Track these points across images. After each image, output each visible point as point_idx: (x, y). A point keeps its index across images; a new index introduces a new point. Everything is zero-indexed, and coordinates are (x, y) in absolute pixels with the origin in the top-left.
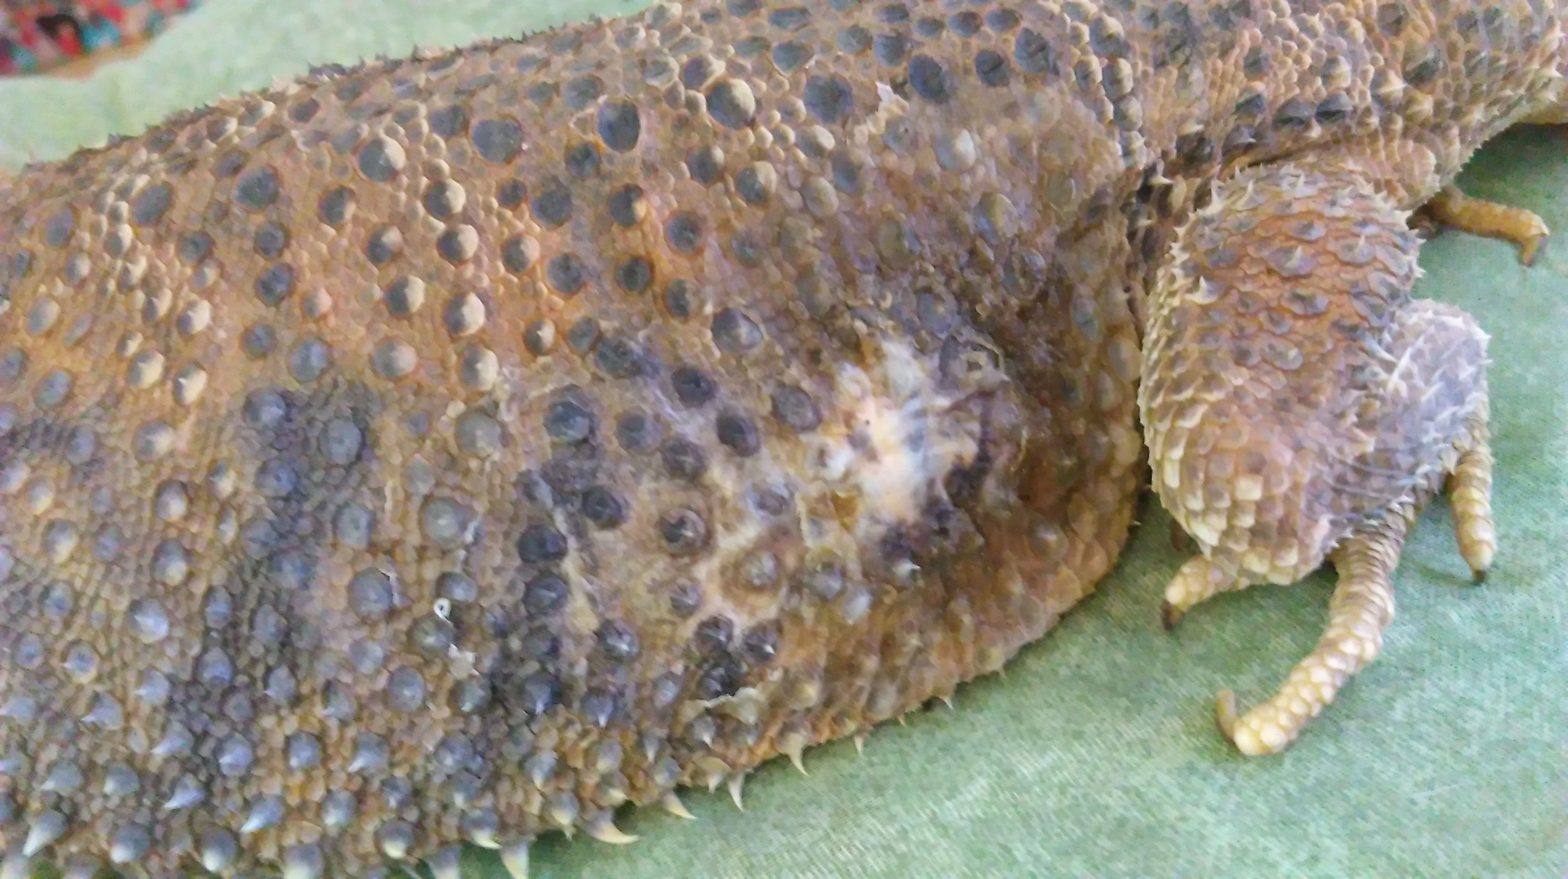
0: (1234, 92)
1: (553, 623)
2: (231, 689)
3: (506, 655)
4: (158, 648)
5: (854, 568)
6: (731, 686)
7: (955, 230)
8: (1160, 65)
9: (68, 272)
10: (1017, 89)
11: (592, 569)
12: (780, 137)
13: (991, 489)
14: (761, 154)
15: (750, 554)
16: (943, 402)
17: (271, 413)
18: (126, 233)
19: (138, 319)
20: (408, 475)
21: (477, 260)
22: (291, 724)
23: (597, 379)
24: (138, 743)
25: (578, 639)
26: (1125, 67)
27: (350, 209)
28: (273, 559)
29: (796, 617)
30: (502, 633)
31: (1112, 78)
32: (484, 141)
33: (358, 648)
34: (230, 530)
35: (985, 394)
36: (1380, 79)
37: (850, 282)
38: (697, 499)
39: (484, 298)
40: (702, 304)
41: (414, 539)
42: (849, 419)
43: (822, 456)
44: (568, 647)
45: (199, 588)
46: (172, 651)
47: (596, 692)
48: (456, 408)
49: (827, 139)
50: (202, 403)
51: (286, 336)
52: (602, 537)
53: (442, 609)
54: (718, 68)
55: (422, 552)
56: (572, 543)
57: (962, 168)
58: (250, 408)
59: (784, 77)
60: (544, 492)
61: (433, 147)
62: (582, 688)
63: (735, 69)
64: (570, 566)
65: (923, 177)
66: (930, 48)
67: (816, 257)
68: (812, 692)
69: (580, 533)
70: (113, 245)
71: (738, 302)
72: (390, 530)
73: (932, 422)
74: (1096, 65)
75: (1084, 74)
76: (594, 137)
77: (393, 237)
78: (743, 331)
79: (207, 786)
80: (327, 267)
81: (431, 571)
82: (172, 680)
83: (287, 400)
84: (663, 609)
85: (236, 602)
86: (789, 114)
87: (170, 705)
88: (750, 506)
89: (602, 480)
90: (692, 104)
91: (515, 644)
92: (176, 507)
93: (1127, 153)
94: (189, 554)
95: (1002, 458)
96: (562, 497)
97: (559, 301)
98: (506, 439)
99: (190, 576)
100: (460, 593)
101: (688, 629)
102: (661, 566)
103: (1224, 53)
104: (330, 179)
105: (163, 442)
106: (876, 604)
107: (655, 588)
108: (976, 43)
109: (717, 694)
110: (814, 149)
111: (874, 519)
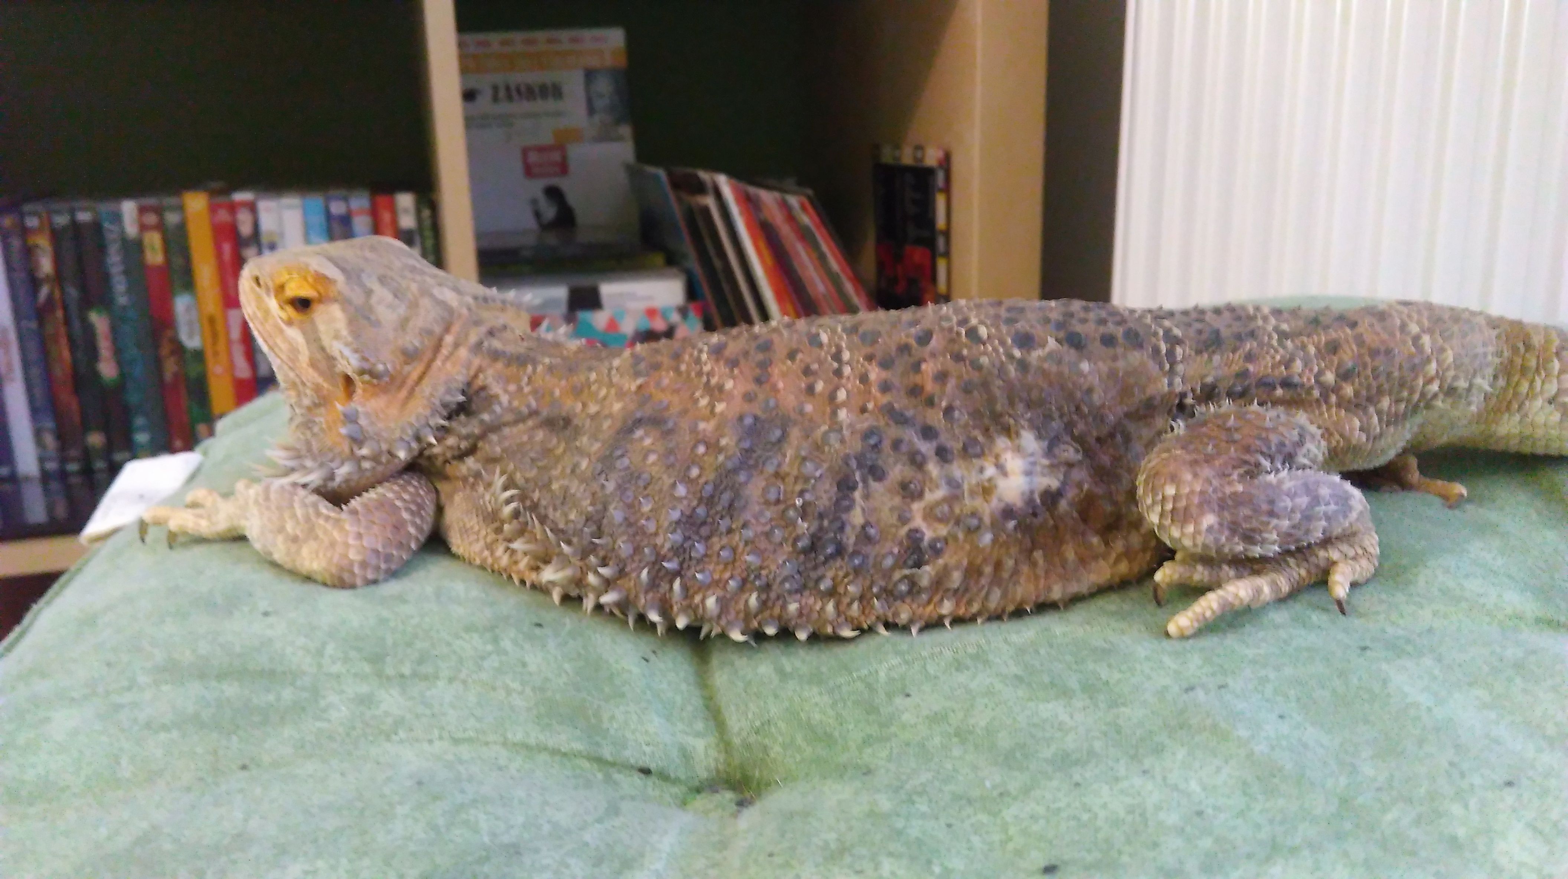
0: (1235, 368)
1: (844, 517)
2: (704, 523)
3: (821, 528)
4: (680, 499)
5: (987, 520)
6: (918, 565)
7: (1070, 396)
8: (1199, 352)
9: (677, 370)
10: (1120, 350)
11: (867, 497)
12: (995, 350)
13: (1063, 505)
14: (985, 353)
15: (938, 503)
16: (1046, 462)
17: (748, 421)
18: (704, 356)
19: (702, 386)
20: (798, 449)
21: (848, 378)
22: (725, 541)
23: (887, 424)
24: (659, 541)
25: (854, 527)
26: (1179, 350)
27: (800, 356)
28: (735, 471)
29: (956, 538)
30: (821, 516)
31: (1171, 353)
32: (863, 338)
33: (761, 513)
34: (721, 458)
35: (1070, 465)
36: (1320, 373)
37: (1012, 403)
38: (919, 476)
39: (848, 392)
40: (941, 401)
41: (795, 472)
42: (997, 457)
43: (982, 470)
44: (848, 529)
45: (702, 481)
46: (685, 502)
47: (856, 553)
48: (825, 428)
49: (1017, 353)
50: (722, 414)
51: (761, 397)
52: (874, 485)
53: (799, 502)
54: (974, 321)
55: (797, 478)
56: (860, 485)
57: (1081, 374)
58: (741, 418)
59: (1004, 329)
60: (854, 464)
61: (841, 338)
62: (851, 550)
63: (982, 322)
64: (857, 495)
65: (1060, 374)
66: (1079, 328)
67: (998, 393)
68: (956, 578)
69: (865, 481)
70: (698, 361)
71: (957, 403)
72: (785, 468)
73: (1038, 469)
74: (1163, 348)
75: (1156, 351)
76: (913, 342)
77: (815, 366)
78: (957, 414)
79: (681, 564)
80: (784, 375)
81: (798, 488)
82: (682, 513)
83: (756, 418)
84: (894, 520)
85: (716, 487)
86: (1003, 343)
87: (678, 522)
88: (943, 483)
89: (880, 463)
90: (958, 334)
91: (826, 523)
92: (701, 449)
93: (1170, 384)
94: (701, 468)
95: (1071, 493)
96: (860, 466)
97: (878, 395)
98: (842, 441)
99: (700, 476)
100: (808, 496)
101: (904, 531)
102: (897, 501)
103: (1234, 351)
104: (794, 346)
105: (702, 426)
106: (995, 541)
107: (892, 509)
108: (1102, 329)
109: (912, 567)
110: (1011, 357)
111: (1000, 500)
